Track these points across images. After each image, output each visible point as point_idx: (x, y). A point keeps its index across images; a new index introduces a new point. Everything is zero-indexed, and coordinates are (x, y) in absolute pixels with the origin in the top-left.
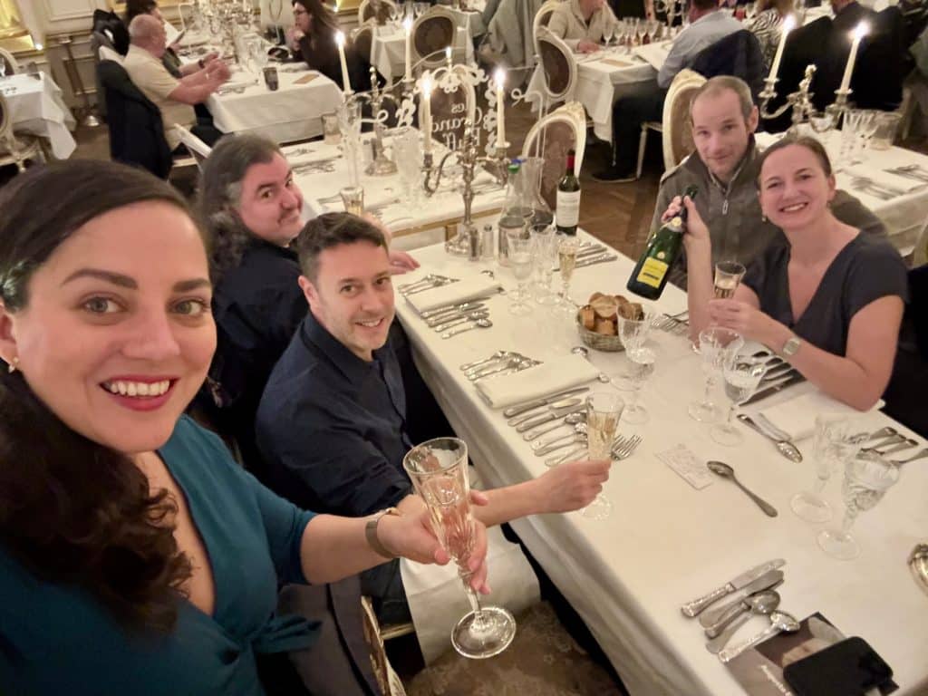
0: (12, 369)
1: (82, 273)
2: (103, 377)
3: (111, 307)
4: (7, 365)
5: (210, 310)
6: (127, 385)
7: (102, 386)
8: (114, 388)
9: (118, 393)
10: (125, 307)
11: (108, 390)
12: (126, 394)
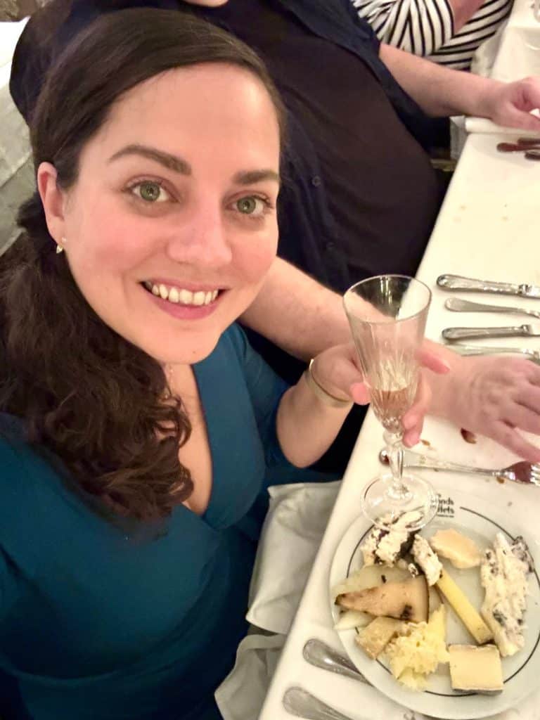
0: (59, 249)
1: (132, 150)
2: (145, 276)
3: (163, 197)
4: (54, 244)
5: (274, 212)
6: (169, 290)
7: (143, 284)
8: (155, 289)
9: (159, 296)
10: (176, 198)
11: (150, 290)
12: (167, 299)
